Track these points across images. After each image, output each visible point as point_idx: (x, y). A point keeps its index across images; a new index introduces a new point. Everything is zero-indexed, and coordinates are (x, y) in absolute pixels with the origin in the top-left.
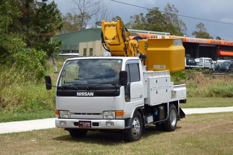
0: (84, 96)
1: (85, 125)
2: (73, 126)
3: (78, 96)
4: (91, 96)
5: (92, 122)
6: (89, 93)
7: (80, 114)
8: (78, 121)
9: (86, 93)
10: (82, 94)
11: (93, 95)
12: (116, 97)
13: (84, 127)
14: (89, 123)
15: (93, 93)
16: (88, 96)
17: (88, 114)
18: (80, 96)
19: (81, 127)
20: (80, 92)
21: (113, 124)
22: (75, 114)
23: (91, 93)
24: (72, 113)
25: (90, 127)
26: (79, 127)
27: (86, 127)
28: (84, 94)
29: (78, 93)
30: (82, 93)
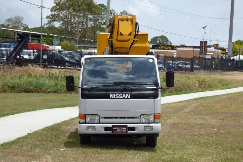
0: (119, 98)
1: (120, 130)
2: (103, 131)
3: (111, 98)
4: (128, 98)
5: (128, 126)
6: (124, 95)
7: (111, 118)
8: (111, 126)
9: (121, 95)
10: (116, 97)
11: (129, 97)
12: (155, 99)
13: (118, 132)
14: (124, 128)
15: (129, 95)
16: (124, 98)
17: (121, 118)
18: (114, 98)
19: (115, 133)
20: (114, 94)
21: (153, 128)
22: (105, 118)
23: (127, 95)
24: (101, 117)
25: (126, 132)
26: (113, 132)
27: (121, 132)
28: (118, 96)
29: (111, 95)
30: (116, 95)
